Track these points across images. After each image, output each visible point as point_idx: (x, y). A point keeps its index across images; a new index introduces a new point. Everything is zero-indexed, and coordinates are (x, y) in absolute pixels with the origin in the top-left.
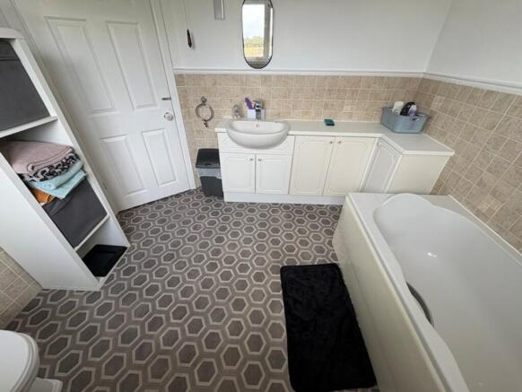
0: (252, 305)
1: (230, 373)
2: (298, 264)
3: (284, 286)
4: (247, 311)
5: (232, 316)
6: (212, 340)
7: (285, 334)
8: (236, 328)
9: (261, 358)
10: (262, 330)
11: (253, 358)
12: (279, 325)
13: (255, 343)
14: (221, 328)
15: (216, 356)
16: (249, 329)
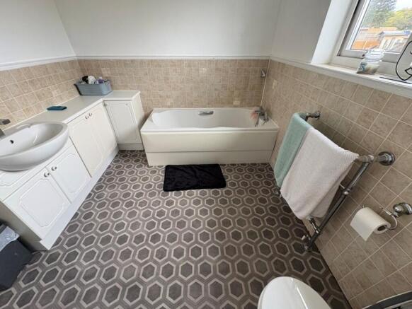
0: (190, 205)
1: (225, 212)
2: (163, 183)
3: (178, 190)
4: (193, 207)
5: (197, 216)
6: (211, 224)
7: (205, 190)
8: (204, 212)
9: (217, 199)
10: (203, 199)
11: (217, 202)
12: (201, 192)
13: (210, 202)
14: (204, 220)
15: (219, 219)
16: (204, 205)
